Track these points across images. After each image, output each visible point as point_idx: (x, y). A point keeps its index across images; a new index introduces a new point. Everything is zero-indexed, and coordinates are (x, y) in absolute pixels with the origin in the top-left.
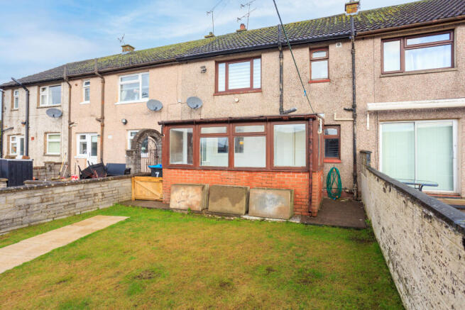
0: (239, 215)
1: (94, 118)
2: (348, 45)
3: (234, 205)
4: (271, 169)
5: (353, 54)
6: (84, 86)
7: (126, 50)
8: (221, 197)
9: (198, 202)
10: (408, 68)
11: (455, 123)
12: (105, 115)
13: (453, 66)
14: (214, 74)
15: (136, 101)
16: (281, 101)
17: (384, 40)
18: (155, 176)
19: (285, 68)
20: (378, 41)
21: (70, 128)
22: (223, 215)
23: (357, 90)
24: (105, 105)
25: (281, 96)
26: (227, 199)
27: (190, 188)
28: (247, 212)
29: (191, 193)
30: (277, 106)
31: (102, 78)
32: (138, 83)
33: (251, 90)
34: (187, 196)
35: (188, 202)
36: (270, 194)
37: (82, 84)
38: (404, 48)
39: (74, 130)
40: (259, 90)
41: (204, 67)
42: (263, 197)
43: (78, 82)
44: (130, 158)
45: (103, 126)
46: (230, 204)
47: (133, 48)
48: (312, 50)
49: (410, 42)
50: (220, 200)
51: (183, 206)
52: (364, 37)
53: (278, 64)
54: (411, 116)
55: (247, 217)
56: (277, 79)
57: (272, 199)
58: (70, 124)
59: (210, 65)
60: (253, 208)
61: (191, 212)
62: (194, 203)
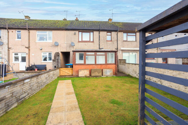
0: (100, 76)
1: (25, 47)
2: (116, 33)
3: (99, 74)
4: (106, 64)
5: (117, 35)
6: (17, 32)
7: (27, 18)
8: (95, 72)
9: (88, 74)
10: (128, 40)
11: (136, 53)
12: (30, 46)
13: (136, 41)
14: (78, 35)
15: (45, 41)
16: (99, 46)
17: (124, 33)
18: (68, 67)
19: (100, 36)
20: (123, 33)
21: (8, 50)
22: (96, 77)
23: (118, 44)
24: (30, 42)
25: (99, 44)
26: (97, 72)
27: (85, 70)
28: (102, 75)
29: (85, 72)
30: (98, 47)
31: (29, 31)
32: (47, 35)
33: (89, 41)
34: (85, 73)
35: (85, 74)
36: (108, 70)
37: (16, 31)
38: (127, 35)
39: (11, 51)
40: (93, 42)
41: (75, 33)
42: (106, 71)
43: (14, 31)
44: (54, 62)
45: (29, 50)
46: (98, 74)
47: (30, 18)
48: (107, 32)
49: (129, 34)
50: (95, 73)
51: (83, 75)
52: (120, 31)
53: (99, 35)
54: (129, 51)
55: (102, 76)
56: (98, 39)
57: (109, 71)
58: (9, 48)
59: (77, 32)
60: (104, 74)
61: (86, 77)
62: (87, 74)
